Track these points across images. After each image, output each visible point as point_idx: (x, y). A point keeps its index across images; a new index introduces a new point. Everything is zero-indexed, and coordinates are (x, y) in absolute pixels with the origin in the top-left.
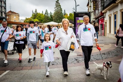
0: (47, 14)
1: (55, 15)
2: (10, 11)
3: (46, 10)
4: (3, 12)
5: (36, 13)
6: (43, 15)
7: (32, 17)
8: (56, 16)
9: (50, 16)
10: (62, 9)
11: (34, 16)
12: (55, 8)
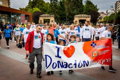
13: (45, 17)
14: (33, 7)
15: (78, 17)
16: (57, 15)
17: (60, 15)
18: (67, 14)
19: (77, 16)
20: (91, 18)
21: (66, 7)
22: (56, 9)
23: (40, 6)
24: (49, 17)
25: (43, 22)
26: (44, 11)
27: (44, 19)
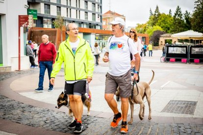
0: (180, 15)
1: (196, 17)
2: (110, 12)
3: (178, 7)
4: (97, 13)
5: (157, 14)
6: (170, 17)
7: (148, 23)
8: (198, 20)
9: (186, 19)
11: (154, 19)
12: (196, 2)
13: (167, 37)
14: (153, 24)
21: (192, 24)
22: (180, 27)
23: (162, 23)
25: (164, 43)
26: (167, 29)
27: (165, 40)
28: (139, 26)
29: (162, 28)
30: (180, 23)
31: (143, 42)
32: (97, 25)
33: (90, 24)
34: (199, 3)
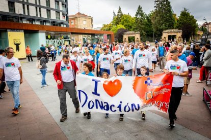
1: (157, 15)
3: (140, 6)
4: (61, 11)
5: (119, 14)
7: (112, 22)
8: (158, 18)
10: (169, 3)
11: (117, 19)
12: (156, 1)
13: (130, 34)
14: (117, 23)
15: (167, 33)
16: (143, 32)
17: (147, 32)
18: (154, 30)
19: (166, 31)
20: (183, 33)
21: (153, 22)
22: (141, 25)
23: (124, 22)
24: (134, 34)
25: (127, 39)
26: (129, 27)
27: (129, 37)
28: (105, 26)
29: (125, 26)
30: (141, 21)
31: (108, 40)
32: (62, 23)
33: (54, 22)
34: (159, 3)
